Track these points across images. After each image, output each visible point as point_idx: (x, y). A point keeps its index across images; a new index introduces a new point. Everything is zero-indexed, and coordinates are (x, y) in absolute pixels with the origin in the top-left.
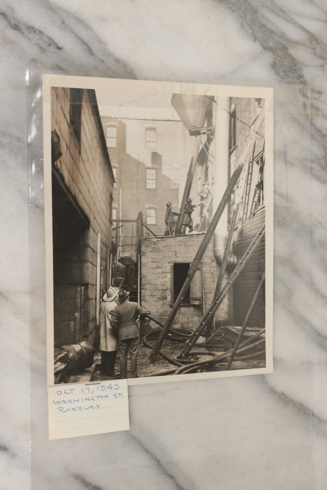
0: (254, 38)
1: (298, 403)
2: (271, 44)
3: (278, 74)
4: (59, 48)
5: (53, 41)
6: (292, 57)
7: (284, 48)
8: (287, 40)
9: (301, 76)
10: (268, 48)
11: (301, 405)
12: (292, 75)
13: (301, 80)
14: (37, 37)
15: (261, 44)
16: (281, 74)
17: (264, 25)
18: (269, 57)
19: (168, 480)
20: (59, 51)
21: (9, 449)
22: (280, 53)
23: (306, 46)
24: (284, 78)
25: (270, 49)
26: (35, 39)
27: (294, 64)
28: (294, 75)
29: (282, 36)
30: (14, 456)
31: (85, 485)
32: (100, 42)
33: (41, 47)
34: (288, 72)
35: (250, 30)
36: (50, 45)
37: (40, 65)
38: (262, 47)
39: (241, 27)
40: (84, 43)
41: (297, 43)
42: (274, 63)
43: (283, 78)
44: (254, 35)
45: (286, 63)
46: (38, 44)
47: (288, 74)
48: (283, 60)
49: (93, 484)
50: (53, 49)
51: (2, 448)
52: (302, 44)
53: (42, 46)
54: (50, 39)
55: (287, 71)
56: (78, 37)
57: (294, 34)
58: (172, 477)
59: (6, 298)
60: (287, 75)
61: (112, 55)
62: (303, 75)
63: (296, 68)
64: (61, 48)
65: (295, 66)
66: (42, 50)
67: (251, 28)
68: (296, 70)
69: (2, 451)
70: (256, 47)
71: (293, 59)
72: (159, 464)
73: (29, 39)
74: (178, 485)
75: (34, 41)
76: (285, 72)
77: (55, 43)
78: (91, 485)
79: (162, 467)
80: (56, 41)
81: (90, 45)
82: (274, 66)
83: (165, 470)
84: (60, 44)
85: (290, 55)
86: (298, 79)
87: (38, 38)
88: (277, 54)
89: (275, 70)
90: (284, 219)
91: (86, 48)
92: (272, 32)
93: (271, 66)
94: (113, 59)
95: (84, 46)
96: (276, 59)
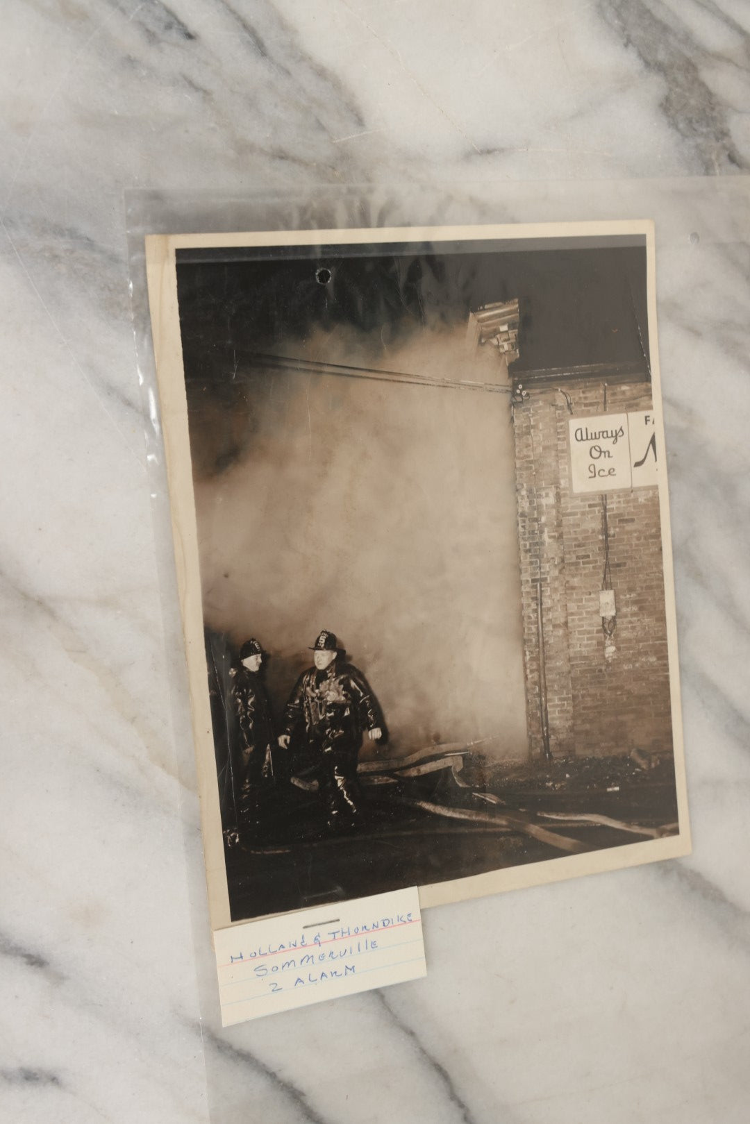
0: (625, 40)
1: (692, 871)
2: (662, 56)
3: (674, 125)
4: (190, 36)
5: (176, 18)
6: (708, 88)
7: (690, 67)
8: (698, 48)
9: (724, 134)
10: (656, 64)
11: (698, 876)
12: (704, 130)
13: (724, 142)
14: (140, 7)
15: (640, 55)
16: (681, 126)
17: (648, 11)
18: (655, 86)
19: (403, 1039)
20: (189, 42)
21: (48, 964)
22: (680, 78)
23: (737, 65)
24: (687, 137)
25: (660, 68)
26: (137, 10)
27: (711, 104)
28: (709, 129)
29: (688, 38)
30: (59, 979)
31: (219, 1047)
32: (283, 26)
33: (147, 30)
34: (697, 122)
35: (616, 22)
36: (169, 27)
37: (144, 73)
38: (642, 61)
39: (598, 13)
40: (246, 27)
41: (719, 57)
42: (667, 99)
43: (684, 136)
44: (626, 33)
45: (693, 102)
46: (141, 24)
47: (696, 126)
48: (687, 94)
49: (236, 1046)
50: (175, 35)
51: (34, 960)
52: (729, 61)
53: (150, 27)
54: (169, 12)
55: (694, 121)
56: (233, 12)
57: (713, 35)
58: (412, 1034)
59: (52, 614)
60: (695, 130)
61: (310, 58)
62: (729, 130)
63: (715, 114)
64: (194, 35)
65: (713, 109)
66: (152, 37)
67: (619, 16)
68: (713, 119)
69: (33, 967)
70: (630, 61)
71: (709, 94)
72: (384, 1002)
73: (123, 10)
74: (423, 1051)
75: (132, 16)
76: (690, 122)
77: (180, 23)
78: (231, 1047)
79: (390, 1010)
80: (182, 18)
81: (261, 34)
82: (665, 106)
83: (396, 1017)
84: (193, 27)
85: (702, 84)
86: (717, 139)
87: (142, 9)
88: (675, 80)
89: (668, 116)
90: (675, 455)
91: (250, 39)
92: (665, 29)
93: (661, 105)
94: (311, 68)
95: (246, 35)
96: (671, 90)
